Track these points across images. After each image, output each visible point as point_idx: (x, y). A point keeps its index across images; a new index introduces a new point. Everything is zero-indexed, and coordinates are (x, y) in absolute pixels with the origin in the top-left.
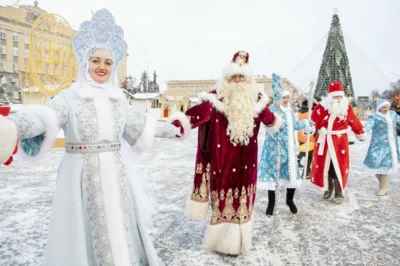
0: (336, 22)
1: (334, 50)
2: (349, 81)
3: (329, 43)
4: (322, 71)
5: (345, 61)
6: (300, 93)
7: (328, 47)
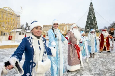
0: (91, 4)
1: (91, 14)
2: (96, 24)
3: (89, 12)
4: (87, 21)
5: (95, 18)
6: (80, 28)
7: (89, 13)
